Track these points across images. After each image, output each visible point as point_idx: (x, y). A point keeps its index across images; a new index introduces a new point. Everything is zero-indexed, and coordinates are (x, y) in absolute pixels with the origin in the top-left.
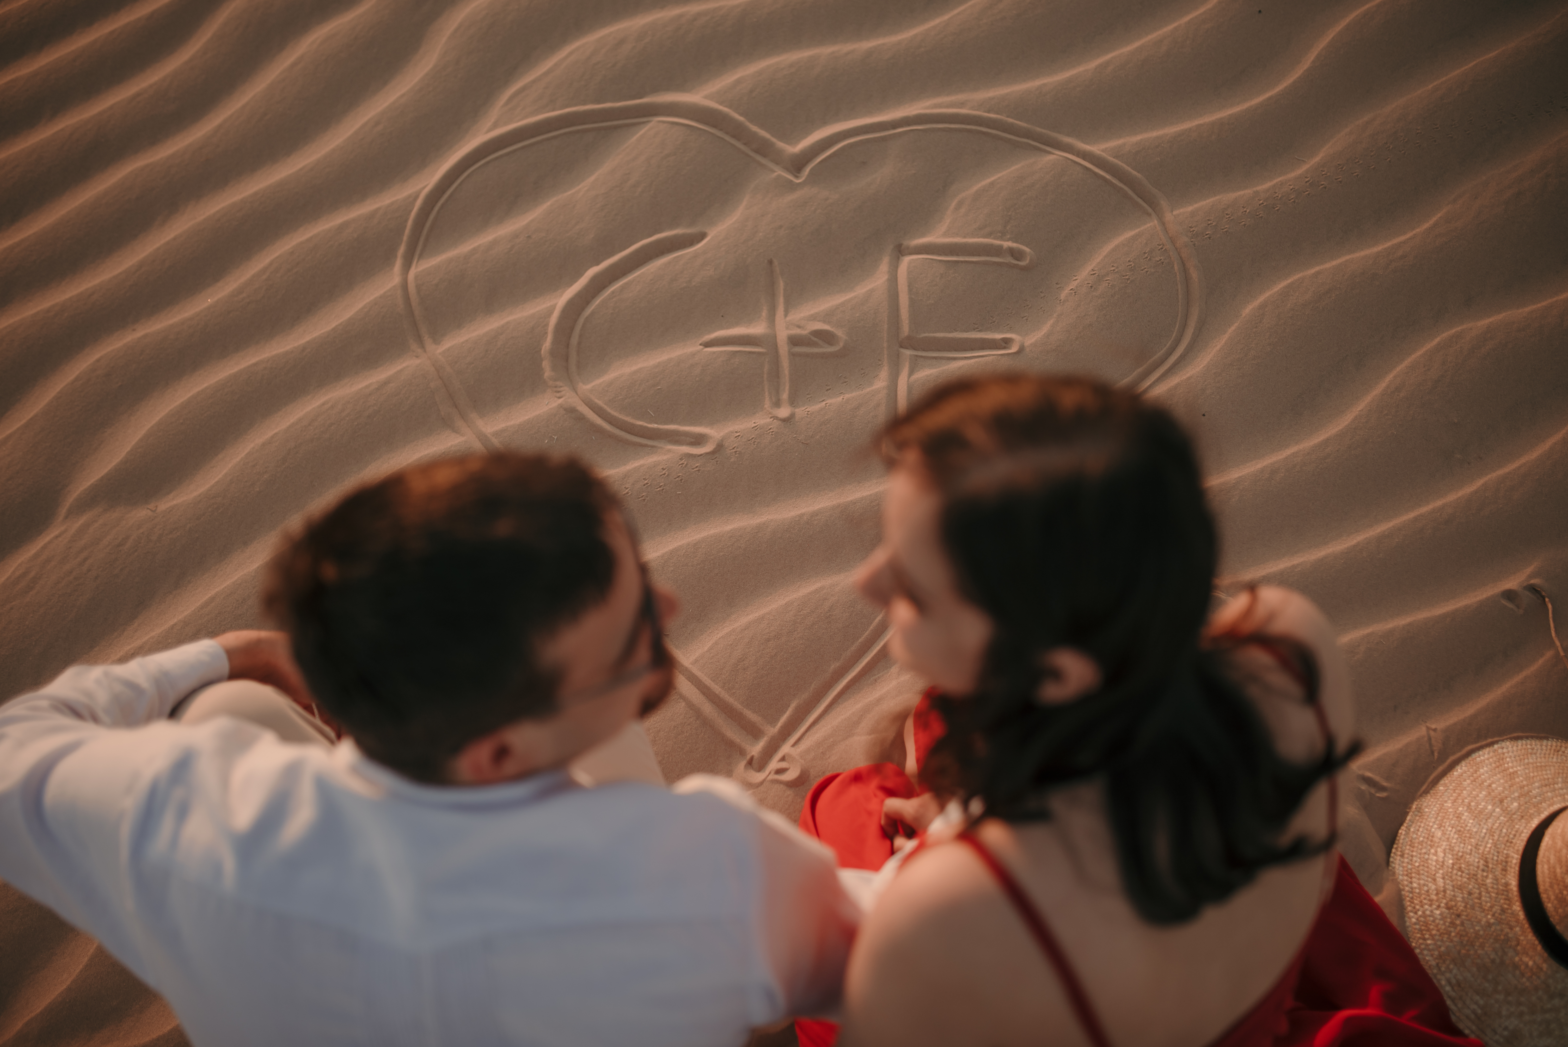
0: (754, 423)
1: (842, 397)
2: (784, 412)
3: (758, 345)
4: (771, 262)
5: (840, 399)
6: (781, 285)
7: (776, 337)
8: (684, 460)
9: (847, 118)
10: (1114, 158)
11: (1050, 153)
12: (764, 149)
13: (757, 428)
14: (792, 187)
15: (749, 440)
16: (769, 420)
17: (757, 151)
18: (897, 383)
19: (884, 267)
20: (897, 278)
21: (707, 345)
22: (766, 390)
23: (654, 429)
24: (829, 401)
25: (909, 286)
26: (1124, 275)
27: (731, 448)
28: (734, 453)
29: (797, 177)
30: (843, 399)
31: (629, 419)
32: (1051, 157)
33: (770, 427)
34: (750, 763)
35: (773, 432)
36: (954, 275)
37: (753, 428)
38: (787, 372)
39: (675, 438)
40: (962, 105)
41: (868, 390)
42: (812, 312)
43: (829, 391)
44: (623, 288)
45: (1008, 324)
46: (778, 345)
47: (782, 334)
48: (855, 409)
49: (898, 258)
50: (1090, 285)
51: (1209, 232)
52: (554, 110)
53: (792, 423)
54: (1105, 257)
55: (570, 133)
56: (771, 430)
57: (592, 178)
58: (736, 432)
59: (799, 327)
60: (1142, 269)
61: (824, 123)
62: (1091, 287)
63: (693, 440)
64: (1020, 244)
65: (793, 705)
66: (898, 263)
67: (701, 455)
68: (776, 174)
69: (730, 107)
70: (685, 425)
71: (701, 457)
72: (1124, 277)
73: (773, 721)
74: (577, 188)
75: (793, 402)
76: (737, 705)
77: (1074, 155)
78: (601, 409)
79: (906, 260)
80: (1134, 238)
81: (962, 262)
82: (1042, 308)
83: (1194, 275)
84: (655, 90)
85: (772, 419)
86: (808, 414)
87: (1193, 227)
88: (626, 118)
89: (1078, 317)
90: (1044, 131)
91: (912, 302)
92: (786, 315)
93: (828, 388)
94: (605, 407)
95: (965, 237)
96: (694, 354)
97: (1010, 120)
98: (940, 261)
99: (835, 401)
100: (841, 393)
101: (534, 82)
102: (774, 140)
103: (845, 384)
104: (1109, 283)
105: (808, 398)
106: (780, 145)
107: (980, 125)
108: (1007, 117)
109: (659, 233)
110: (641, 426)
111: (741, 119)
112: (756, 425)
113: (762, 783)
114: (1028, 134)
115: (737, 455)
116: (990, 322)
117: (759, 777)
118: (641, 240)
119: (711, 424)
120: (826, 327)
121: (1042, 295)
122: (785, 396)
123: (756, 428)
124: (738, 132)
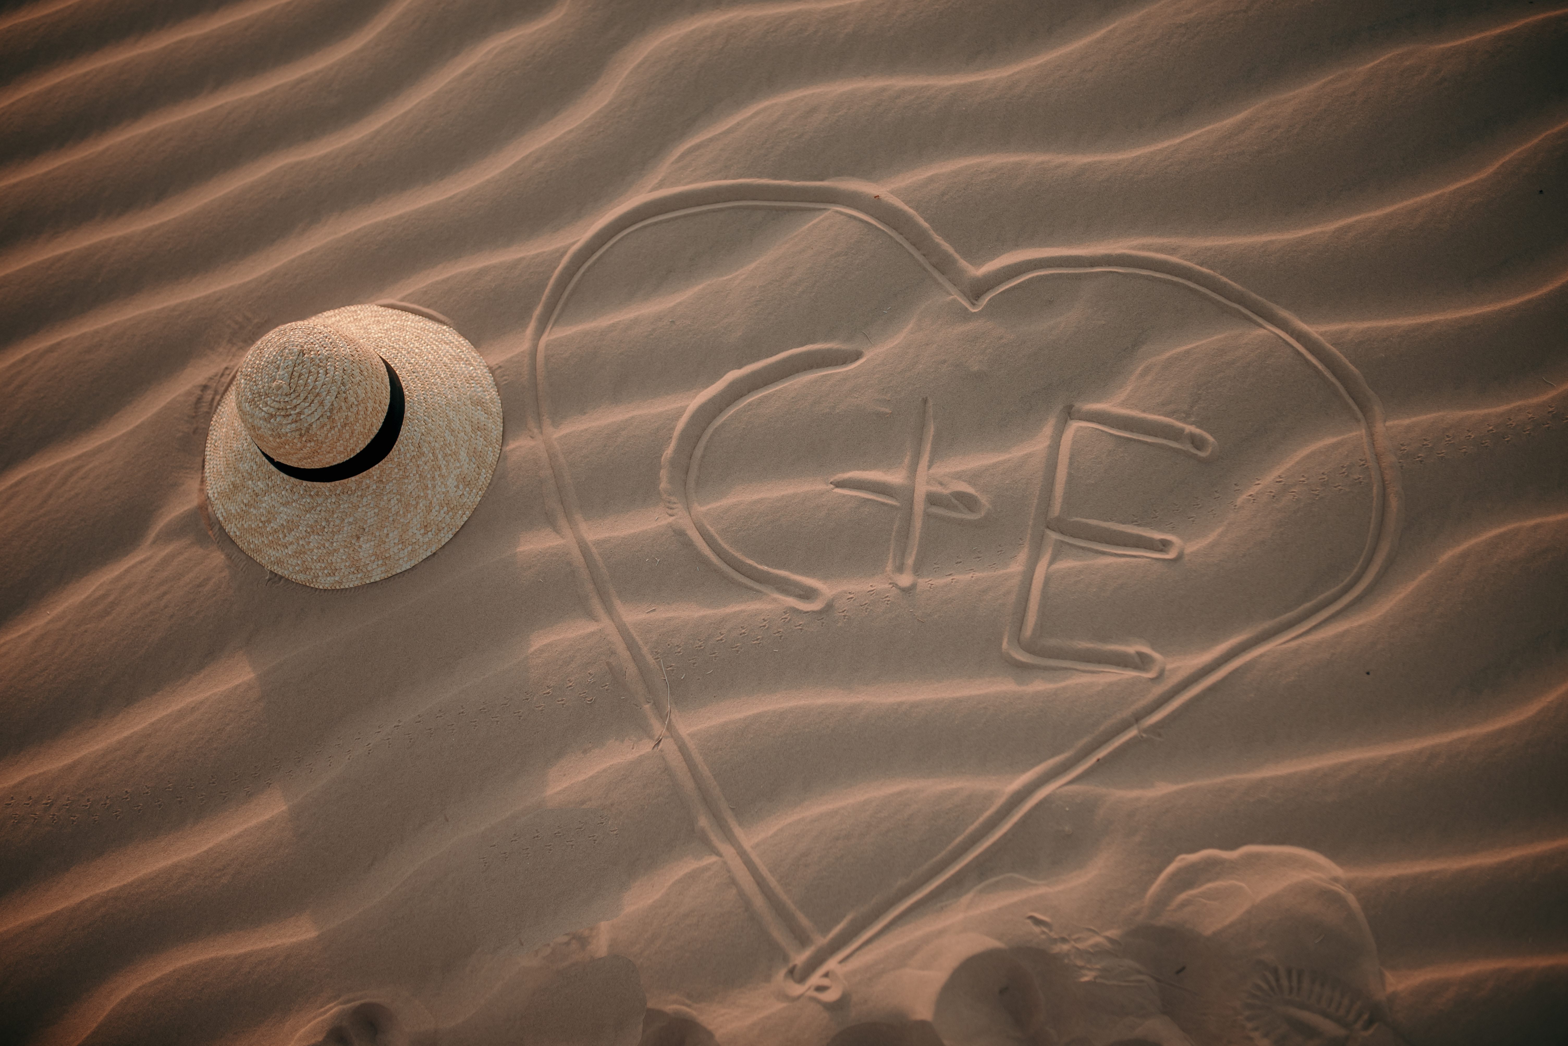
0: (871, 586)
1: (971, 575)
2: (905, 580)
3: (892, 496)
4: (925, 401)
5: (968, 577)
6: (931, 430)
7: (914, 491)
8: (788, 614)
9: (1043, 244)
10: (1332, 345)
11: (1261, 326)
12: (944, 265)
13: (873, 594)
14: (965, 316)
15: (862, 606)
16: (887, 586)
17: (935, 266)
18: (1035, 569)
19: (1048, 429)
20: (1060, 445)
21: (839, 485)
22: (891, 550)
23: (763, 571)
24: (956, 577)
25: (1070, 458)
26: (1314, 489)
27: (841, 611)
28: (843, 617)
29: (973, 304)
30: (972, 577)
31: (738, 555)
32: (1261, 332)
33: (887, 595)
34: (791, 972)
35: (889, 601)
36: (1122, 455)
37: (869, 592)
38: (917, 534)
39: (784, 586)
40: (1173, 251)
41: (1002, 572)
42: (959, 469)
43: (959, 565)
44: (761, 401)
45: (1172, 523)
46: (915, 501)
47: (922, 489)
48: (983, 592)
49: (1066, 422)
50: (1272, 494)
51: (1422, 455)
52: (725, 178)
53: (911, 594)
54: (1297, 463)
55: (739, 207)
56: (888, 599)
57: (753, 266)
58: (849, 593)
59: (941, 484)
60: (1335, 485)
61: (1017, 245)
62: (1274, 496)
63: (801, 593)
64: (1205, 430)
65: (849, 917)
66: (1065, 426)
67: (807, 612)
68: (951, 297)
69: (916, 209)
70: (797, 573)
71: (807, 614)
72: (1313, 492)
73: (825, 930)
74: (734, 274)
75: (917, 570)
76: (791, 906)
77: (1287, 333)
78: (712, 536)
79: (1075, 425)
80: (1335, 446)
81: (1135, 440)
82: (1213, 510)
83: (1394, 503)
84: (839, 173)
85: (891, 586)
86: (930, 587)
87: (1404, 446)
88: (802, 201)
89: (1252, 530)
90: (1259, 298)
91: (1071, 478)
92: (929, 467)
93: (959, 560)
94: (716, 536)
95: (1144, 411)
96: (822, 494)
97: (1224, 279)
98: (1111, 435)
99: (963, 578)
100: (972, 570)
101: (711, 140)
102: (957, 256)
103: (978, 559)
104: (1295, 496)
105: (934, 568)
106: (963, 263)
107: (1189, 279)
108: (1221, 274)
109: (812, 343)
110: (750, 566)
111: (926, 225)
112: (873, 589)
113: (799, 997)
114: (1241, 299)
115: (846, 620)
116: (1152, 516)
117: (797, 989)
118: (791, 349)
119: (825, 578)
120: (970, 490)
121: (1217, 495)
122: (910, 561)
123: (872, 592)
124: (919, 240)
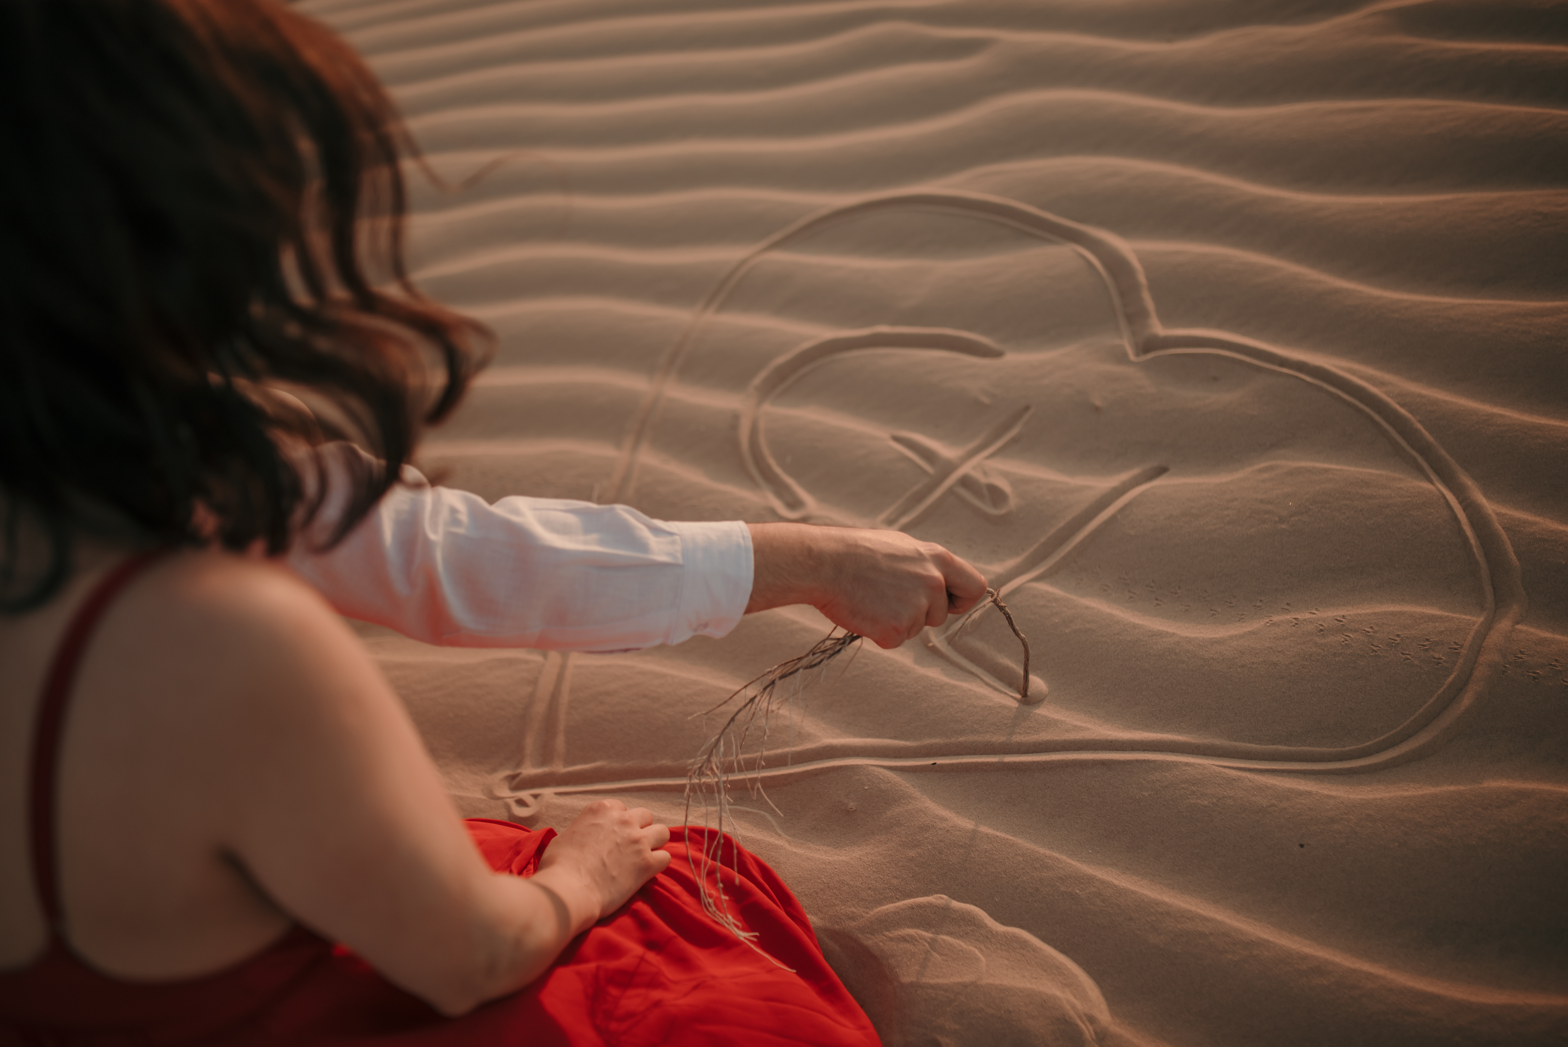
3: (932, 465)
4: (1027, 408)
6: (1013, 431)
7: (956, 469)
9: (1246, 334)
11: (1430, 481)
12: (1135, 318)
14: (1122, 361)
17: (1127, 316)
18: (1016, 577)
19: (1128, 476)
20: (1125, 492)
21: (897, 439)
22: (895, 505)
23: (776, 473)
25: (1126, 506)
26: (1375, 644)
29: (1137, 354)
31: (766, 452)
32: (1427, 486)
34: (513, 777)
38: (929, 503)
39: (781, 491)
40: (1381, 384)
42: (1012, 470)
44: (886, 355)
46: (949, 477)
47: (964, 471)
50: (1322, 628)
51: (1541, 673)
54: (1375, 614)
55: (992, 221)
59: (985, 474)
60: (1404, 652)
61: (1220, 326)
65: (598, 764)
66: (1144, 480)
68: (1121, 342)
69: (1145, 267)
72: (1372, 646)
73: (568, 762)
76: (562, 726)
77: (1458, 499)
78: (758, 430)
80: (1433, 618)
83: (1467, 700)
84: (1100, 224)
87: (1524, 654)
88: (1049, 233)
89: (1271, 648)
90: (1448, 457)
92: (987, 458)
94: (762, 431)
96: (877, 439)
97: (1419, 426)
102: (1153, 313)
104: (1346, 641)
106: (1154, 321)
108: (1419, 421)
109: (967, 332)
110: (768, 463)
111: (1143, 282)
113: (499, 798)
114: (1425, 450)
117: (505, 792)
118: (946, 329)
119: (820, 499)
120: (1008, 489)
124: (1129, 290)
